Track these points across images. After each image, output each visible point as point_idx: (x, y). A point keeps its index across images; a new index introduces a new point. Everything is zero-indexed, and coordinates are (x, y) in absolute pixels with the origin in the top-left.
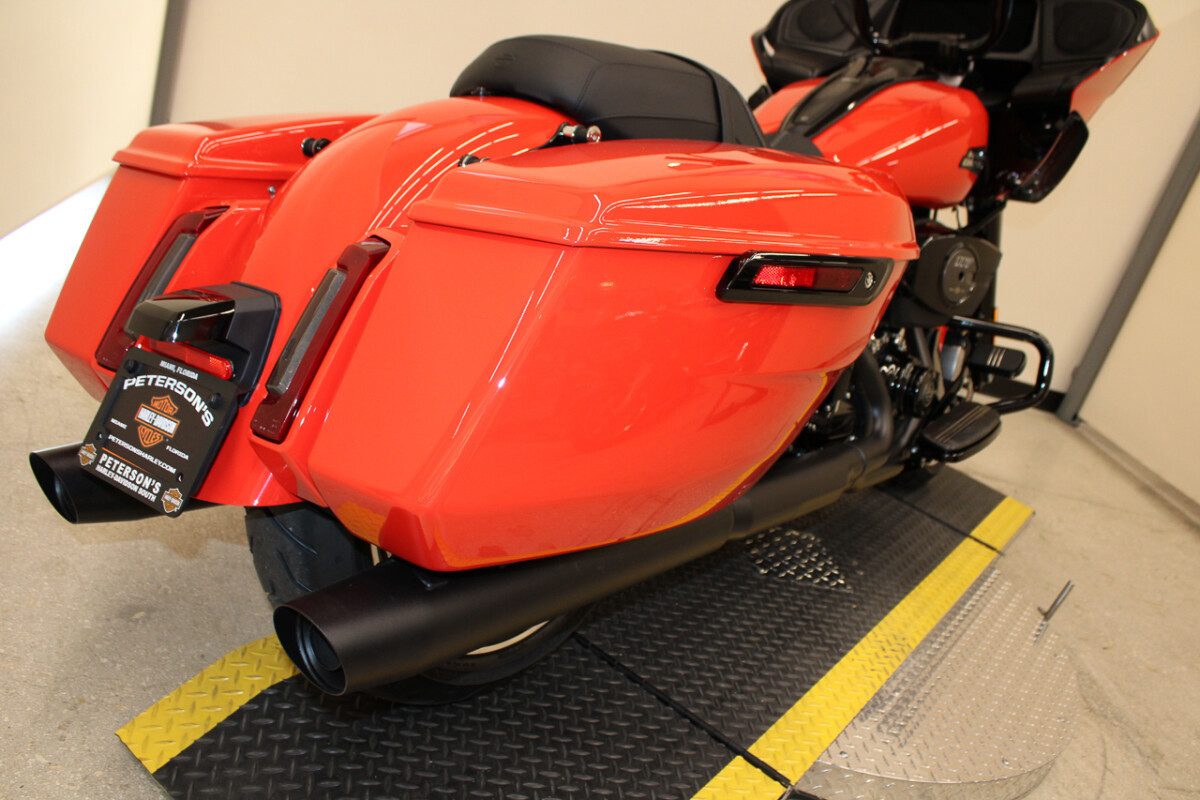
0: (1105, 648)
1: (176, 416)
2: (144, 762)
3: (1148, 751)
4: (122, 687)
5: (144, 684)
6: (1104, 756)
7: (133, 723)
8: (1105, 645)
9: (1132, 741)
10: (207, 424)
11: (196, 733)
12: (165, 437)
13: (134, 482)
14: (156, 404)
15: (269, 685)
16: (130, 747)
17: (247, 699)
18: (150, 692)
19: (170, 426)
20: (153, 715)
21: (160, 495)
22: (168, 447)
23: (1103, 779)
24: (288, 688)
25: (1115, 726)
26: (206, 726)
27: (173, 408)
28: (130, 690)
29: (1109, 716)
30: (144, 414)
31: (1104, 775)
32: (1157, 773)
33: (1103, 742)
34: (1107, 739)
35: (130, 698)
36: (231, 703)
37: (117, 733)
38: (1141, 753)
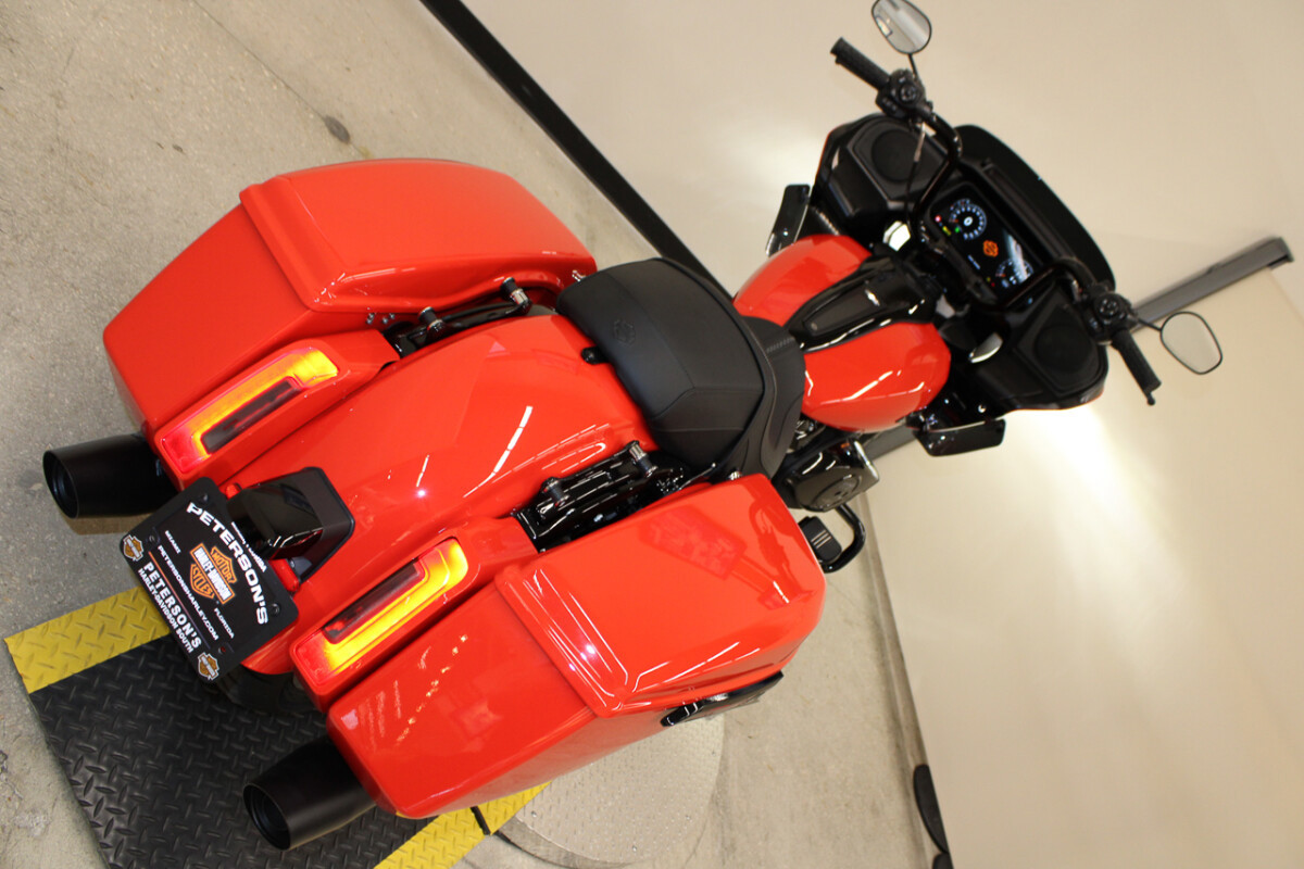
0: (750, 737)
1: (233, 586)
2: (25, 680)
3: (728, 843)
4: (11, 575)
5: (30, 576)
6: (699, 840)
7: (23, 636)
8: (752, 734)
9: (723, 832)
10: (261, 621)
11: (76, 668)
12: (216, 598)
13: (176, 617)
14: (215, 556)
15: (149, 640)
16: (15, 660)
17: (127, 648)
18: (34, 588)
19: (226, 594)
20: (43, 635)
21: (198, 651)
22: (216, 610)
23: (687, 861)
24: (163, 647)
25: (719, 814)
26: (87, 663)
27: (231, 574)
28: (18, 580)
29: (721, 804)
30: (200, 554)
31: (690, 857)
32: (724, 863)
33: (704, 827)
34: (708, 825)
35: (15, 590)
36: (112, 648)
37: (6, 640)
38: (723, 844)
